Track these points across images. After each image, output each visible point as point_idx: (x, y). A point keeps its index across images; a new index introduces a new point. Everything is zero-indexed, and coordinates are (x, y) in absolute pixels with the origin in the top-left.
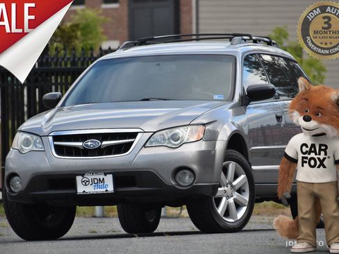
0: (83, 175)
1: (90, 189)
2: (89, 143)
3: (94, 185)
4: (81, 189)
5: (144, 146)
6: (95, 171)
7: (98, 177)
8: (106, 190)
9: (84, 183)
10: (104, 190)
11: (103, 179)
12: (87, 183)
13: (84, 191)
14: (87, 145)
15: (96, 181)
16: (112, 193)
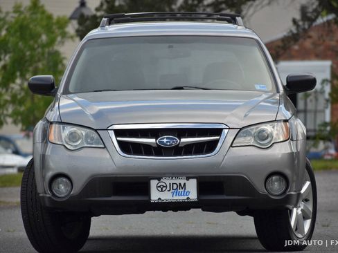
0: (159, 179)
1: (167, 196)
2: (165, 140)
3: (172, 191)
4: (155, 195)
5: (231, 146)
6: (175, 174)
7: (178, 181)
8: (188, 198)
9: (160, 189)
10: (186, 197)
11: (185, 184)
12: (164, 189)
13: (160, 199)
14: (162, 143)
15: (175, 187)
16: (195, 202)
